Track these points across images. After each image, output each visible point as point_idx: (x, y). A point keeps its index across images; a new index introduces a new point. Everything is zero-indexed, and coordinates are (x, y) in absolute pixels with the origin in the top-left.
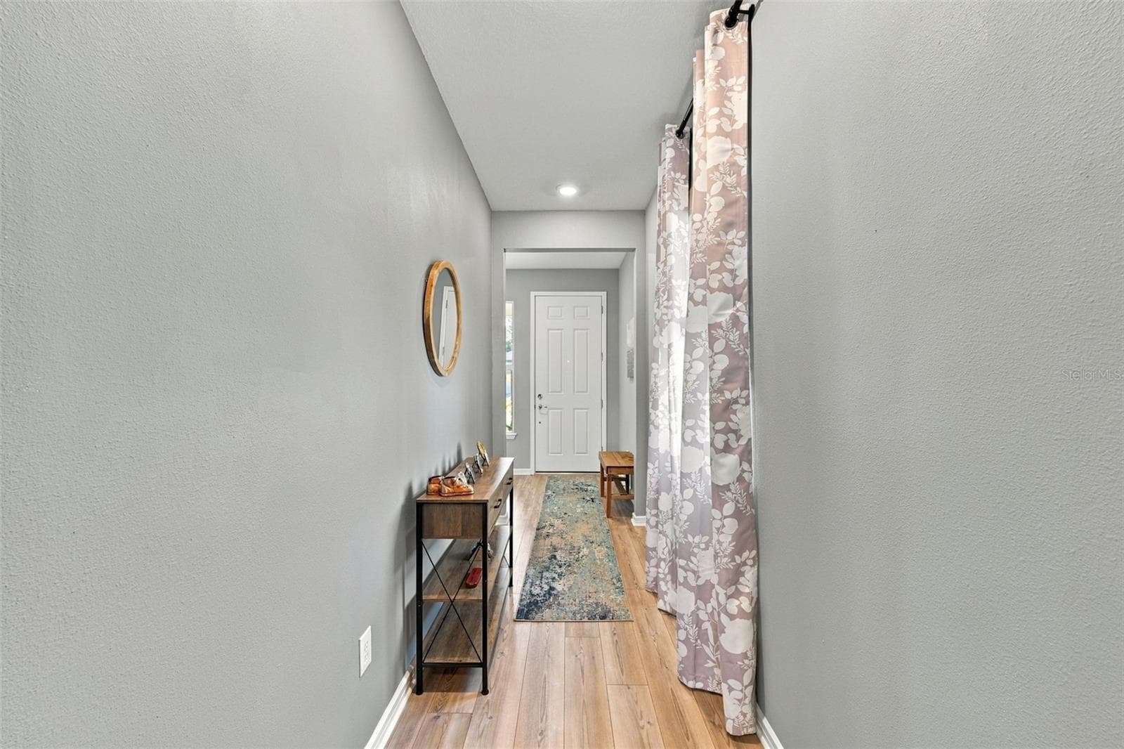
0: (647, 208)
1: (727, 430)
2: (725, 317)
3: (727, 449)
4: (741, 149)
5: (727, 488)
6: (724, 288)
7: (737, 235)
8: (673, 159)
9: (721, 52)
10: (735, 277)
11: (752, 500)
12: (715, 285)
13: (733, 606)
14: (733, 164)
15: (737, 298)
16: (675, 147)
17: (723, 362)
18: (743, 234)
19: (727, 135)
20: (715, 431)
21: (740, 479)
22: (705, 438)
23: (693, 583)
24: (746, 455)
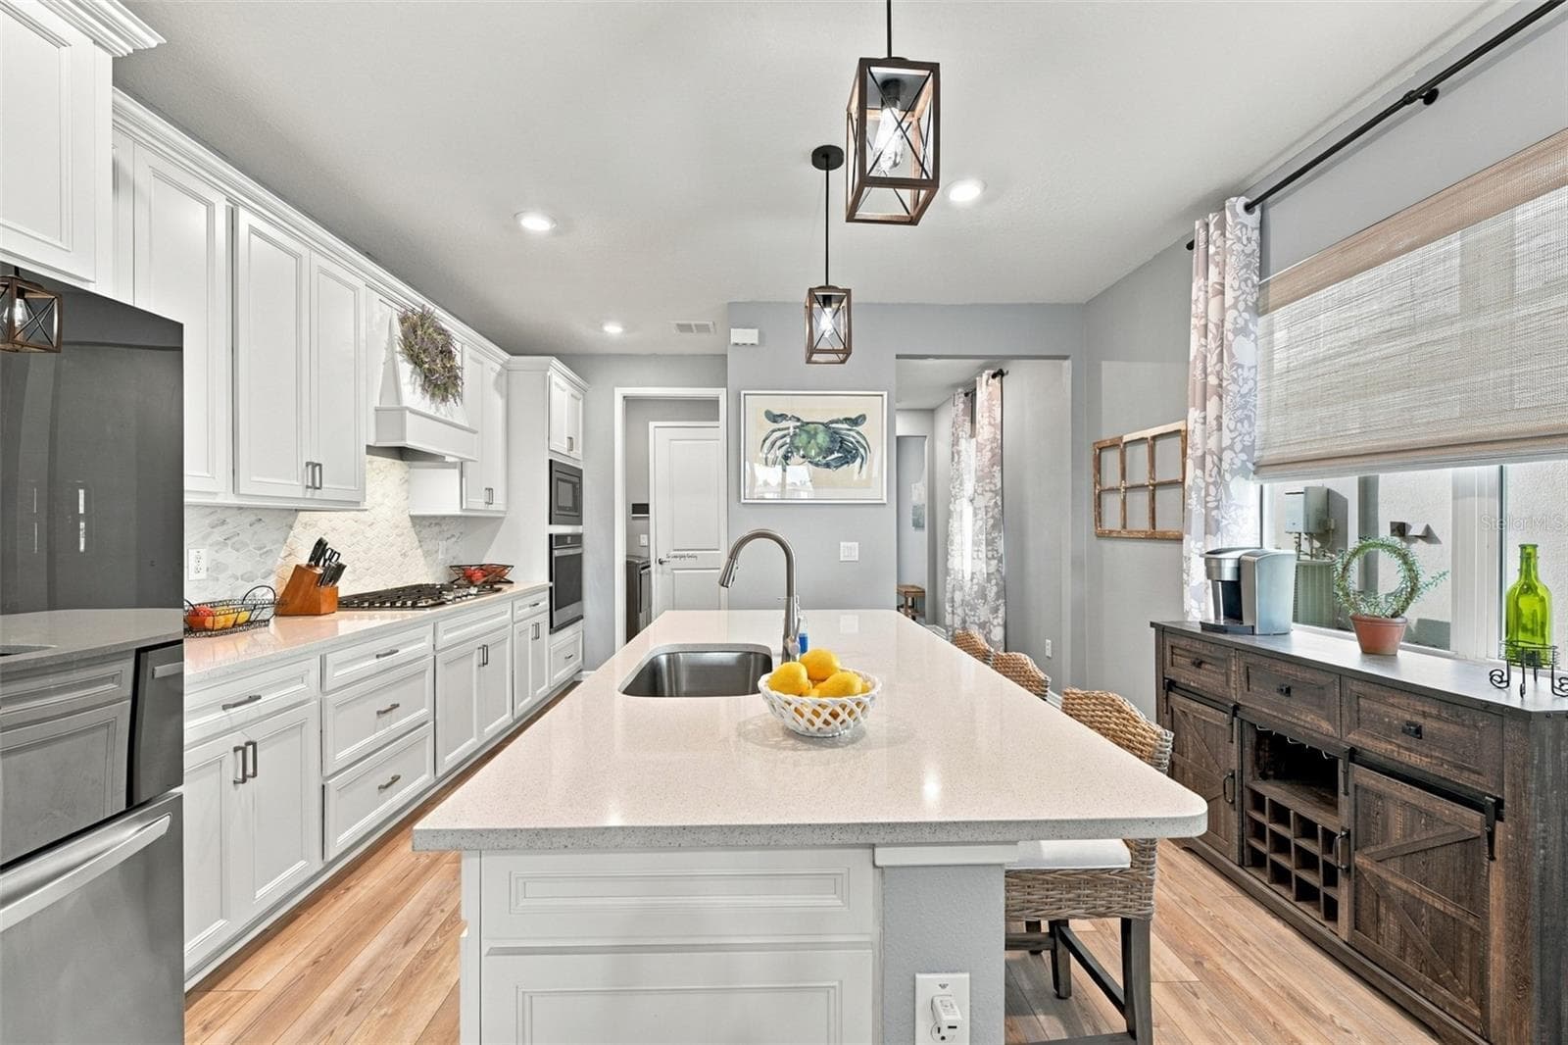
0: (939, 406)
1: (993, 550)
2: (992, 503)
3: (993, 558)
4: (999, 432)
5: (993, 574)
6: (991, 491)
7: (997, 468)
8: (963, 410)
9: (990, 389)
10: (996, 486)
11: (1004, 579)
12: (987, 489)
13: (995, 622)
14: (995, 438)
15: (997, 495)
16: (964, 403)
17: (991, 522)
18: (999, 468)
19: (993, 425)
20: (988, 551)
21: (998, 570)
22: (983, 555)
23: (977, 621)
24: (1000, 561)
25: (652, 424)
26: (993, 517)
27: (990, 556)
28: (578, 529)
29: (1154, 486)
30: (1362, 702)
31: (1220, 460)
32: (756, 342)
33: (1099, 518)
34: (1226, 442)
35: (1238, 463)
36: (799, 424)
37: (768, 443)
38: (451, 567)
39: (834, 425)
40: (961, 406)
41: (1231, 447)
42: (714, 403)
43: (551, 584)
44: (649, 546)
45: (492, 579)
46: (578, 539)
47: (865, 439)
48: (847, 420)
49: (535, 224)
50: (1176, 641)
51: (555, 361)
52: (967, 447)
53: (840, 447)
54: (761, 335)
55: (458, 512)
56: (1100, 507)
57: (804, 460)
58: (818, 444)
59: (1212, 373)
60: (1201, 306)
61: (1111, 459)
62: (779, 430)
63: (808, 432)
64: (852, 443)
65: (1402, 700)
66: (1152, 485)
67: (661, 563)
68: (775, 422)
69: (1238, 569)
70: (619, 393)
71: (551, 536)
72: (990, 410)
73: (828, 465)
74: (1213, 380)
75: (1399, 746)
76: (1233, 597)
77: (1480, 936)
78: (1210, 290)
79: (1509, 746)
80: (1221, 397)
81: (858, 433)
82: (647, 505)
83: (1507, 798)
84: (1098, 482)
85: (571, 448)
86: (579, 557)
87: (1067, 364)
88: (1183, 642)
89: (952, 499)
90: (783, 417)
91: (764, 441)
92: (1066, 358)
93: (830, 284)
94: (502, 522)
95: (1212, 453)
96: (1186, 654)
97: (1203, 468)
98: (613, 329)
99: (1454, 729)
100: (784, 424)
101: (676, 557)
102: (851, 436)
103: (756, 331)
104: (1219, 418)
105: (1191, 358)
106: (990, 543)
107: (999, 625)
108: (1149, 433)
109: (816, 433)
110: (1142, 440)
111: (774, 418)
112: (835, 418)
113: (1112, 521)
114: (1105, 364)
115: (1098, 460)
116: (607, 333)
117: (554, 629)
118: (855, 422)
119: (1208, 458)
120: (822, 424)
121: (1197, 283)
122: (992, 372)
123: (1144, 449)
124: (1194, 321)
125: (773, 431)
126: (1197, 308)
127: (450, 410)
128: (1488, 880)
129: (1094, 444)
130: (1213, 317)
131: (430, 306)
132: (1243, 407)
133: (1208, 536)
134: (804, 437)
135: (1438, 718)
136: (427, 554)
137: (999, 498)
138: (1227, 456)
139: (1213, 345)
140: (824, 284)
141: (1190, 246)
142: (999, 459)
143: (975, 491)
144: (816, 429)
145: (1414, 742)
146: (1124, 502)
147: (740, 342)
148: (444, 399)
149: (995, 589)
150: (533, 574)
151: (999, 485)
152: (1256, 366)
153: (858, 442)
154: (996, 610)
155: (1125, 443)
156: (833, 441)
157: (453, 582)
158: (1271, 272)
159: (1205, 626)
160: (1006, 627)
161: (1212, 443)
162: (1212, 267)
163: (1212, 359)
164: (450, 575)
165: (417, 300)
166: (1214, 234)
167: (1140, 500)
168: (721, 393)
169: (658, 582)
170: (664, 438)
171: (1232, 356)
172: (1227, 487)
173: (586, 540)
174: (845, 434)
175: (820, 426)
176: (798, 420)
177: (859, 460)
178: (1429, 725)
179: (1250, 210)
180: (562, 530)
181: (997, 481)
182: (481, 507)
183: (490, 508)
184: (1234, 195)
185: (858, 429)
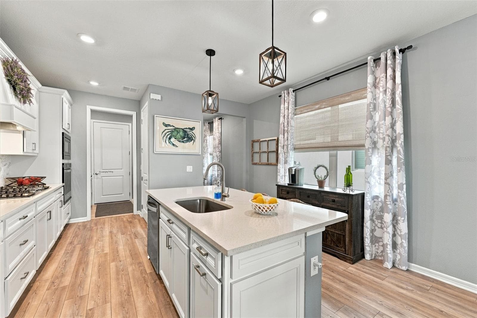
2: (219, 155)
4: (220, 135)
5: (219, 175)
9: (218, 122)
12: (217, 151)
14: (219, 137)
18: (220, 145)
19: (218, 133)
21: (221, 174)
22: (216, 170)
26: (219, 159)
27: (218, 170)
28: (70, 161)
29: (269, 152)
30: (324, 197)
31: (288, 147)
32: (160, 99)
33: (253, 160)
36: (174, 128)
37: (164, 133)
38: (7, 178)
39: (185, 130)
40: (207, 126)
41: (290, 144)
42: (131, 116)
43: (64, 184)
45: (37, 182)
46: (70, 165)
47: (195, 135)
48: (189, 128)
49: (87, 39)
50: (282, 188)
51: (66, 92)
52: (210, 139)
53: (187, 136)
54: (162, 97)
55: (22, 153)
56: (253, 157)
57: (176, 140)
58: (180, 135)
59: (286, 127)
60: (283, 111)
61: (256, 145)
62: (168, 129)
63: (177, 131)
64: (191, 135)
65: (331, 195)
66: (268, 152)
67: (96, 174)
68: (166, 126)
69: (295, 172)
70: (89, 108)
71: (63, 164)
72: (218, 128)
73: (183, 142)
74: (286, 129)
75: (331, 204)
76: (293, 178)
77: (344, 236)
78: (285, 108)
79: (350, 201)
80: (288, 133)
81: (193, 132)
83: (349, 210)
84: (253, 150)
86: (70, 173)
87: (245, 120)
88: (284, 188)
89: (204, 153)
90: (169, 125)
91: (163, 133)
92: (244, 117)
93: (211, 90)
94: (37, 157)
95: (286, 145)
96: (285, 191)
97: (283, 148)
98: (94, 84)
99: (340, 199)
100: (169, 128)
101: (103, 172)
102: (190, 133)
103: (160, 96)
104: (288, 137)
105: (280, 123)
108: (267, 139)
109: (180, 132)
110: (265, 141)
111: (166, 125)
112: (186, 127)
113: (256, 160)
114: (255, 121)
115: (253, 145)
116: (91, 84)
117: (65, 202)
118: (192, 129)
119: (285, 146)
120: (182, 129)
121: (282, 106)
122: (219, 118)
123: (266, 143)
124: (281, 114)
125: (165, 130)
126: (282, 111)
127: (26, 107)
128: (346, 226)
129: (252, 141)
130: (286, 114)
133: (285, 164)
134: (176, 132)
135: (338, 198)
137: (220, 153)
138: (289, 146)
139: (286, 121)
140: (209, 90)
141: (280, 96)
142: (221, 143)
143: (213, 151)
144: (179, 130)
145: (334, 203)
146: (260, 156)
147: (154, 98)
148: (25, 102)
149: (220, 179)
151: (220, 150)
153: (193, 135)
155: (261, 141)
156: (185, 135)
157: (8, 186)
158: (297, 106)
159: (288, 184)
161: (286, 143)
162: (286, 103)
163: (286, 124)
164: (6, 182)
166: (286, 96)
167: (265, 155)
169: (94, 181)
171: (290, 124)
172: (289, 153)
173: (73, 166)
174: (189, 133)
175: (181, 129)
176: (174, 127)
177: (193, 141)
178: (336, 199)
179: (294, 91)
180: (65, 161)
181: (220, 148)
182: (31, 151)
183: (35, 151)
184: (291, 88)
185: (192, 131)
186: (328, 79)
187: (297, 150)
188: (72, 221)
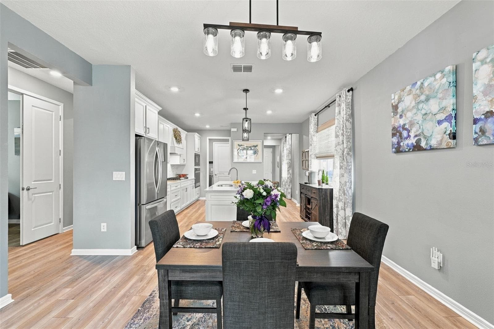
2: (289, 162)
5: (289, 177)
9: (289, 137)
11: (291, 179)
15: (290, 160)
18: (291, 154)
22: (287, 174)
23: (286, 188)
24: (290, 174)
25: (214, 143)
26: (289, 165)
28: (199, 167)
30: (312, 190)
33: (303, 166)
34: (312, 154)
35: (313, 157)
36: (245, 147)
39: (251, 147)
42: (228, 140)
43: (195, 178)
44: (213, 171)
45: (185, 176)
46: (199, 169)
47: (258, 150)
48: (254, 146)
51: (197, 133)
54: (237, 130)
55: (179, 164)
56: (303, 163)
67: (216, 175)
69: (309, 174)
70: (208, 138)
71: (195, 168)
72: (289, 141)
76: (308, 178)
79: (318, 193)
82: (213, 162)
83: (318, 198)
84: (303, 159)
85: (198, 151)
86: (200, 173)
87: (299, 135)
88: (303, 186)
90: (242, 145)
94: (186, 166)
98: (208, 126)
100: (242, 147)
101: (219, 174)
103: (236, 129)
106: (288, 171)
107: (290, 188)
110: (307, 151)
111: (240, 145)
114: (304, 136)
115: (303, 154)
116: (206, 126)
117: (196, 187)
123: (307, 153)
125: (240, 148)
126: (310, 131)
127: (180, 146)
129: (302, 151)
131: (177, 127)
132: (314, 148)
135: (315, 191)
136: (173, 172)
138: (312, 155)
143: (286, 159)
144: (248, 148)
146: (305, 163)
147: (233, 131)
148: (179, 144)
149: (289, 181)
150: (192, 176)
151: (290, 158)
152: (317, 141)
154: (289, 186)
158: (318, 126)
159: (305, 183)
160: (291, 189)
165: (176, 127)
168: (229, 138)
169: (215, 179)
170: (216, 146)
173: (201, 170)
174: (253, 149)
177: (256, 154)
179: (315, 115)
180: (197, 167)
181: (290, 157)
182: (183, 163)
183: (184, 163)
184: (314, 113)
185: (256, 148)
186: (328, 106)
187: (318, 159)
188: (201, 198)
